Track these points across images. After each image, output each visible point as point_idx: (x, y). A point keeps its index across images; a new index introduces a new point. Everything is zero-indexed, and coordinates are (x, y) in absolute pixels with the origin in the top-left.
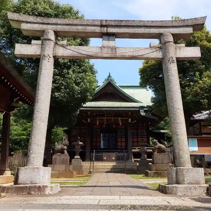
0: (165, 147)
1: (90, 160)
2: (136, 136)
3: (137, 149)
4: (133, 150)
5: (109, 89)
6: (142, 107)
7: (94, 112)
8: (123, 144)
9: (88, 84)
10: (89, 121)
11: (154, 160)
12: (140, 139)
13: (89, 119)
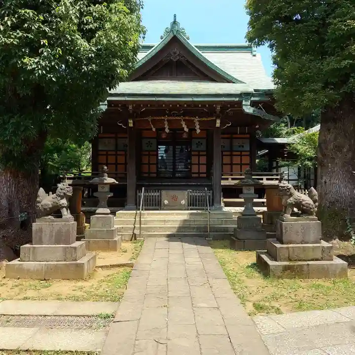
0: (311, 202)
1: (136, 204)
2: (228, 153)
3: (230, 179)
4: (223, 183)
5: (175, 53)
6: (247, 95)
7: (142, 106)
8: (203, 169)
9: (114, 35)
10: (131, 125)
11: (284, 233)
12: (236, 160)
13: (132, 121)
